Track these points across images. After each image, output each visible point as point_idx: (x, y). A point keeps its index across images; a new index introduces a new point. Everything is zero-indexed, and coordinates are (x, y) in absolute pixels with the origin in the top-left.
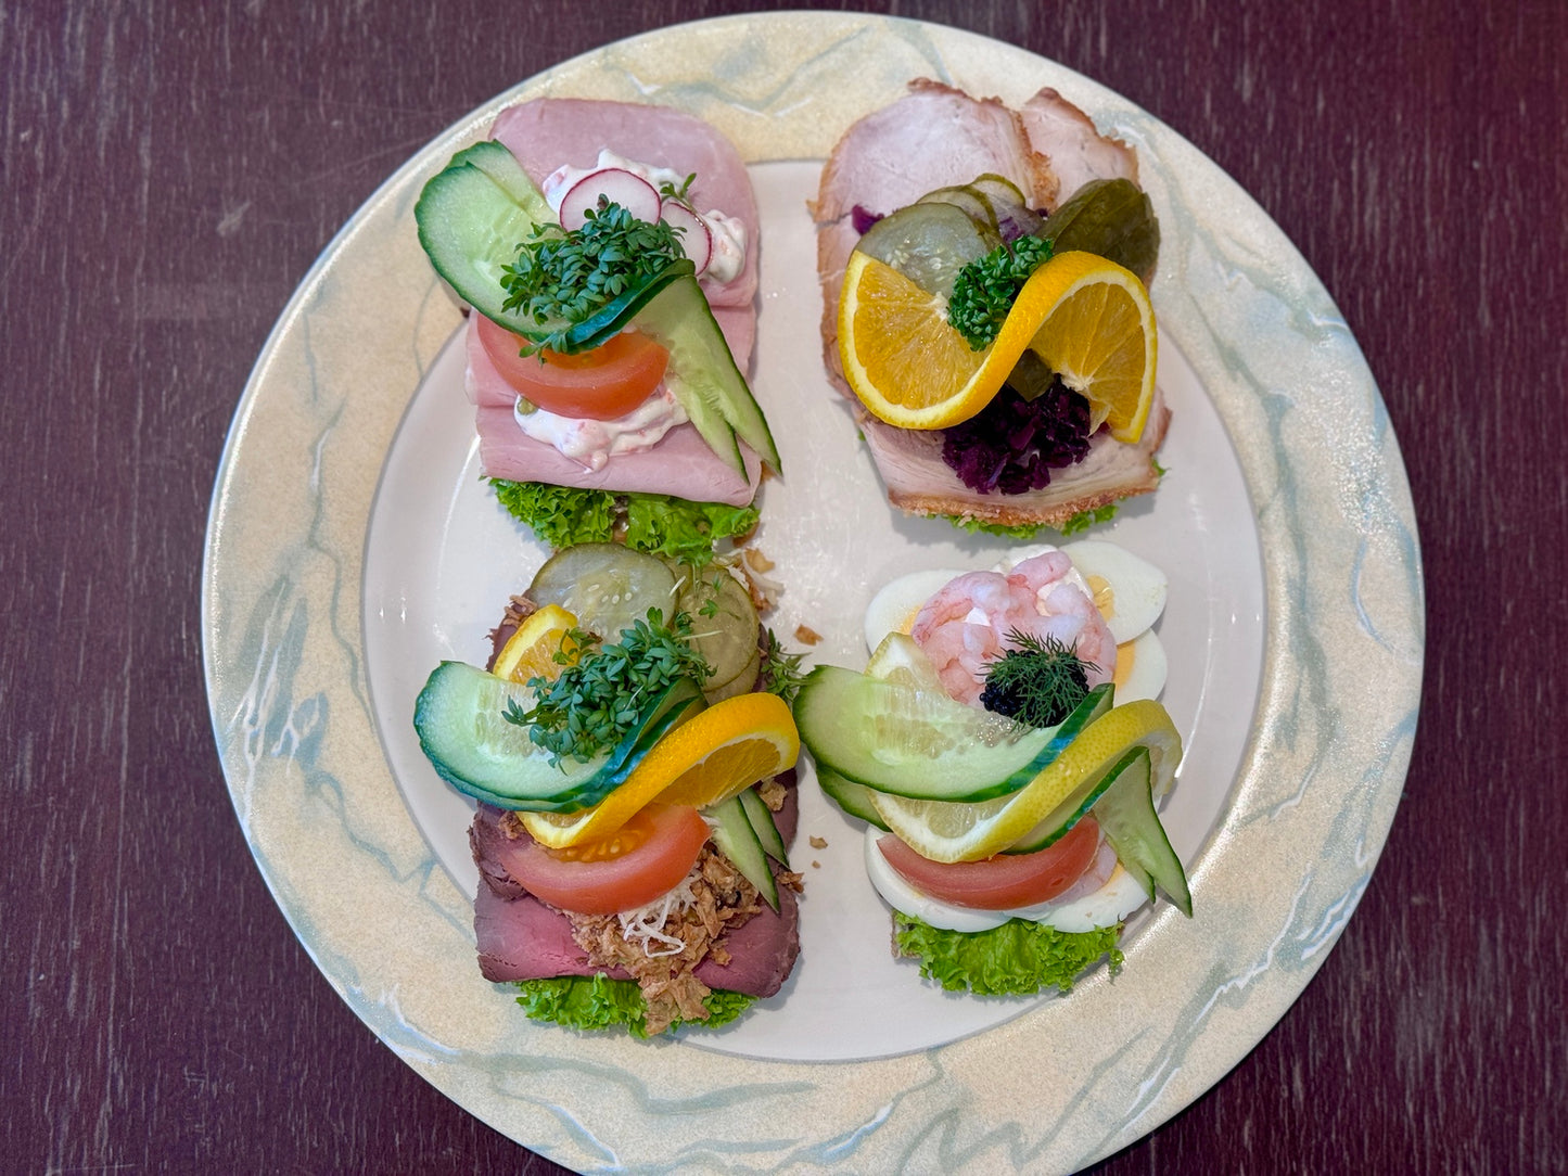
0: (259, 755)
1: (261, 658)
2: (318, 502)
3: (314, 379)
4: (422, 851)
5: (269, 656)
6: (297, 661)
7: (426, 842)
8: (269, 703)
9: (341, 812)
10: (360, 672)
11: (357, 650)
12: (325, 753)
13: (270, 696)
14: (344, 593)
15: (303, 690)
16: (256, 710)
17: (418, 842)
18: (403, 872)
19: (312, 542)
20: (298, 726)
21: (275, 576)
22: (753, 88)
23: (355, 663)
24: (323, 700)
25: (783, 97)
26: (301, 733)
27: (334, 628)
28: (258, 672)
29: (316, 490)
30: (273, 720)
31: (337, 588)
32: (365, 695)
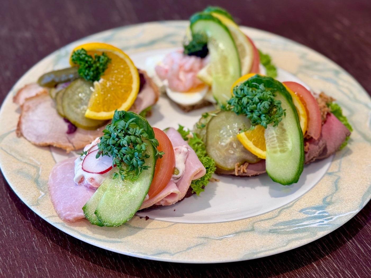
0: (332, 217)
1: (300, 228)
2: (237, 233)
3: (195, 246)
4: (327, 177)
5: (298, 226)
6: (294, 220)
7: (323, 176)
8: (313, 221)
9: (332, 195)
10: (286, 207)
11: (279, 210)
12: (317, 205)
13: (311, 222)
14: (263, 218)
15: (302, 216)
16: (318, 223)
17: (325, 178)
18: (336, 178)
19: (253, 230)
20: (315, 213)
21: (270, 234)
22: (33, 171)
23: (284, 209)
24: (301, 211)
25: (33, 164)
26: (316, 212)
27: (277, 216)
28: (306, 227)
29: (234, 235)
30: (318, 218)
31: (263, 220)
32: (292, 204)
